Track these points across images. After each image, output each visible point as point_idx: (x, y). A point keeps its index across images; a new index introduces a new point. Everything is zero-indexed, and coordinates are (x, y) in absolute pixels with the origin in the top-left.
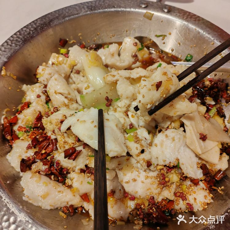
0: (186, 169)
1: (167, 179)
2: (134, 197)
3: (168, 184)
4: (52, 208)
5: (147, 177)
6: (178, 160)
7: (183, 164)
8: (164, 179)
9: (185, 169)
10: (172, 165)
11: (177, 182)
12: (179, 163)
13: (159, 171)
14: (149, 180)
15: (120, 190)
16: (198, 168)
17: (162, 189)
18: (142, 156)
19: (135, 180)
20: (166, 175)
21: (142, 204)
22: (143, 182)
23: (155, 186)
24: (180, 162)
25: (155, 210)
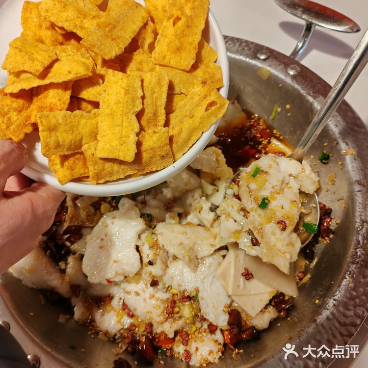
0: (205, 308)
1: (177, 309)
2: (133, 314)
3: (176, 316)
4: (34, 287)
5: (152, 296)
6: (198, 291)
7: (203, 299)
8: (173, 307)
9: (205, 306)
10: (187, 294)
11: (188, 319)
12: (197, 295)
13: (172, 295)
14: (153, 302)
15: (121, 298)
16: (224, 313)
17: (167, 319)
18: (150, 268)
19: (137, 294)
20: (178, 304)
21: (137, 327)
22: (145, 300)
23: (159, 312)
24: (200, 295)
25: (144, 340)
